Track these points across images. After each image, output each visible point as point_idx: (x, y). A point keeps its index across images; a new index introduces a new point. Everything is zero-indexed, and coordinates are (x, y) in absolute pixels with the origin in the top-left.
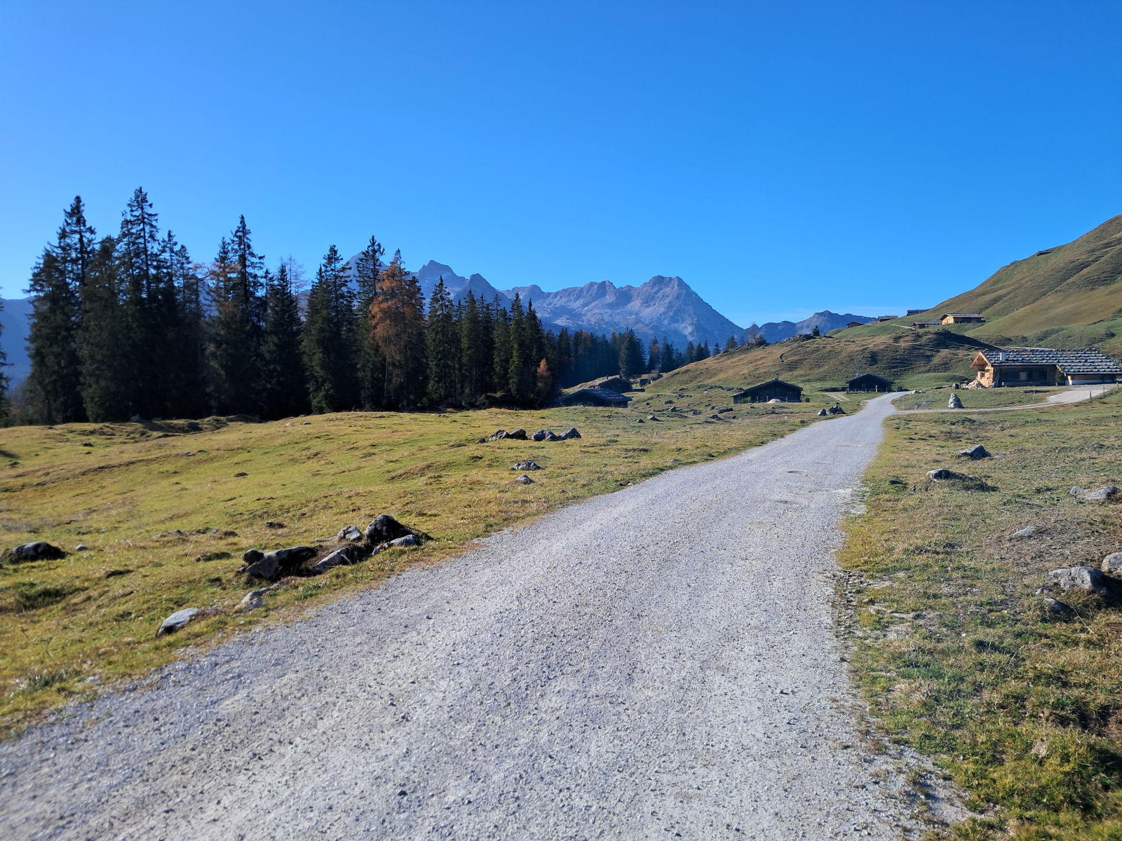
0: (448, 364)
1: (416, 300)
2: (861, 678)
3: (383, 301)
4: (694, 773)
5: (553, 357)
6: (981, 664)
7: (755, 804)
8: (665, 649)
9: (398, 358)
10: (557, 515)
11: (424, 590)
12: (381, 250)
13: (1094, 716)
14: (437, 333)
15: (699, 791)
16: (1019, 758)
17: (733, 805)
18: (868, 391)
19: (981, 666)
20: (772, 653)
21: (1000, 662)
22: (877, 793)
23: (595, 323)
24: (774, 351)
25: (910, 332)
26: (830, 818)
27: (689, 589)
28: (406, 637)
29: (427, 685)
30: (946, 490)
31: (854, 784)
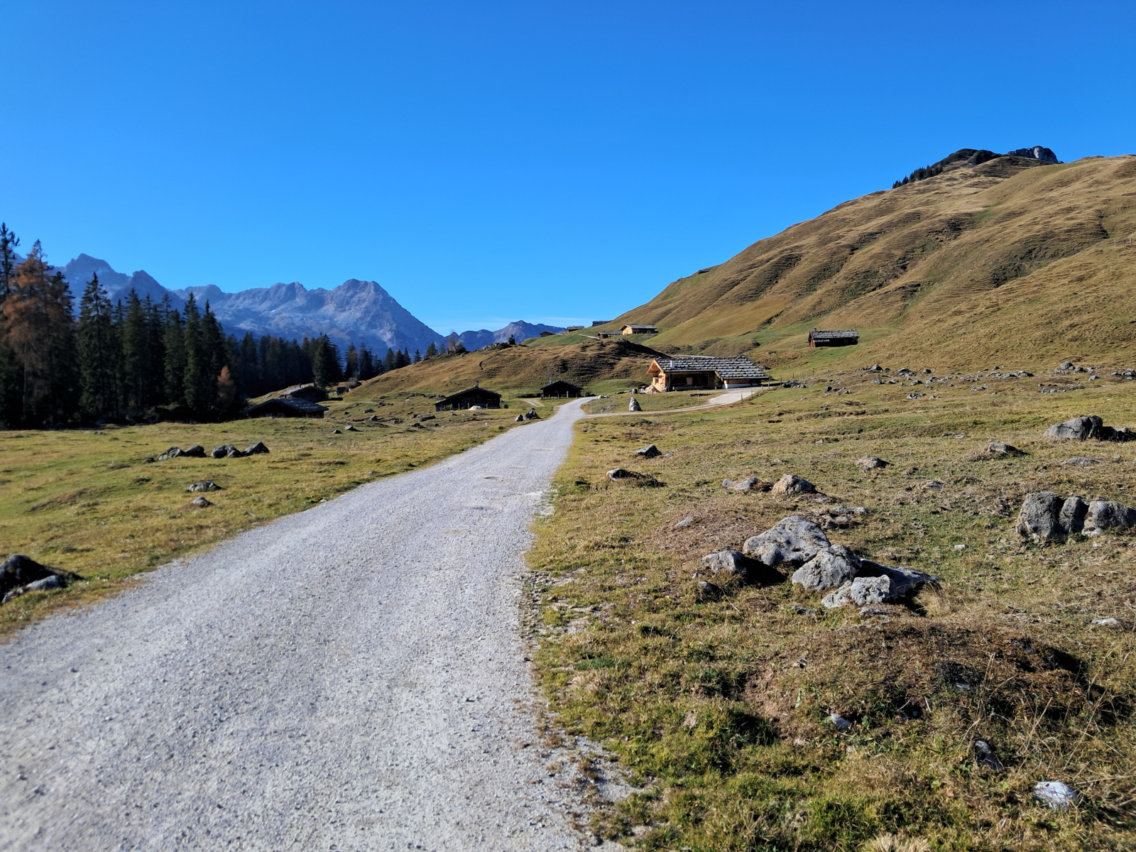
0: (106, 373)
1: (63, 299)
2: (543, 676)
3: (18, 300)
4: (377, 797)
5: (237, 365)
6: (645, 648)
7: (437, 818)
8: (352, 671)
9: (40, 366)
10: (237, 540)
11: (68, 640)
12: (15, 240)
13: (734, 684)
14: (91, 337)
15: (382, 815)
16: (674, 731)
17: (415, 823)
18: (560, 396)
19: (646, 649)
20: (460, 662)
21: (661, 645)
22: (553, 785)
23: (284, 327)
24: (474, 359)
25: (595, 342)
26: (508, 818)
27: (381, 607)
28: (43, 696)
29: (70, 748)
30: (623, 488)
31: (532, 781)
